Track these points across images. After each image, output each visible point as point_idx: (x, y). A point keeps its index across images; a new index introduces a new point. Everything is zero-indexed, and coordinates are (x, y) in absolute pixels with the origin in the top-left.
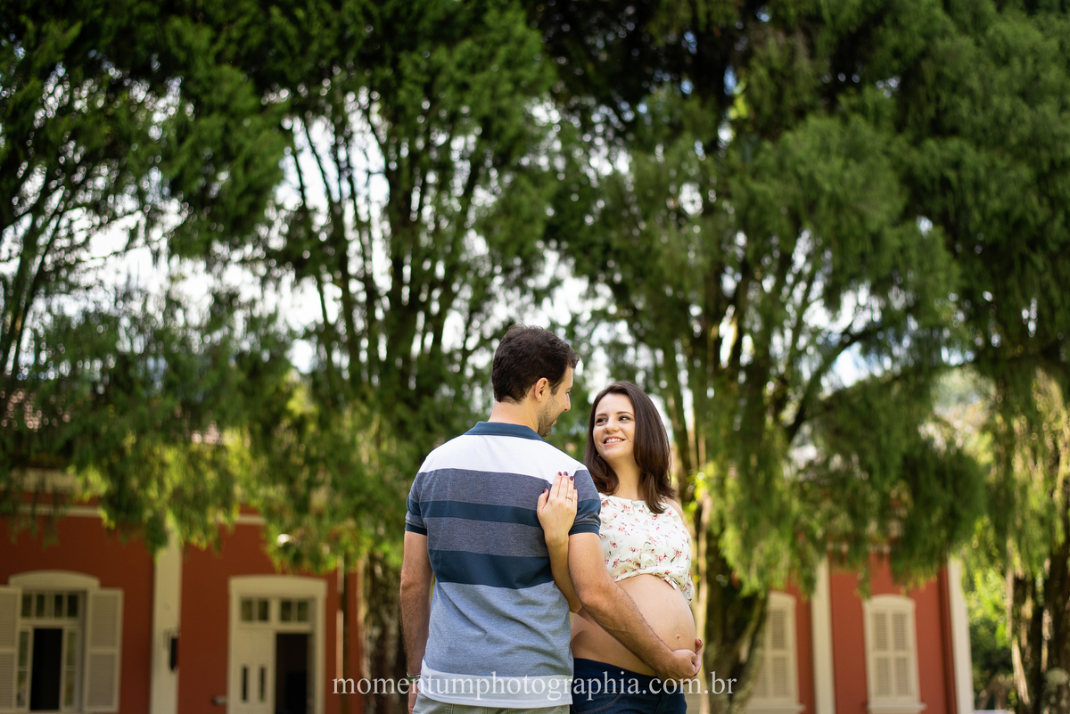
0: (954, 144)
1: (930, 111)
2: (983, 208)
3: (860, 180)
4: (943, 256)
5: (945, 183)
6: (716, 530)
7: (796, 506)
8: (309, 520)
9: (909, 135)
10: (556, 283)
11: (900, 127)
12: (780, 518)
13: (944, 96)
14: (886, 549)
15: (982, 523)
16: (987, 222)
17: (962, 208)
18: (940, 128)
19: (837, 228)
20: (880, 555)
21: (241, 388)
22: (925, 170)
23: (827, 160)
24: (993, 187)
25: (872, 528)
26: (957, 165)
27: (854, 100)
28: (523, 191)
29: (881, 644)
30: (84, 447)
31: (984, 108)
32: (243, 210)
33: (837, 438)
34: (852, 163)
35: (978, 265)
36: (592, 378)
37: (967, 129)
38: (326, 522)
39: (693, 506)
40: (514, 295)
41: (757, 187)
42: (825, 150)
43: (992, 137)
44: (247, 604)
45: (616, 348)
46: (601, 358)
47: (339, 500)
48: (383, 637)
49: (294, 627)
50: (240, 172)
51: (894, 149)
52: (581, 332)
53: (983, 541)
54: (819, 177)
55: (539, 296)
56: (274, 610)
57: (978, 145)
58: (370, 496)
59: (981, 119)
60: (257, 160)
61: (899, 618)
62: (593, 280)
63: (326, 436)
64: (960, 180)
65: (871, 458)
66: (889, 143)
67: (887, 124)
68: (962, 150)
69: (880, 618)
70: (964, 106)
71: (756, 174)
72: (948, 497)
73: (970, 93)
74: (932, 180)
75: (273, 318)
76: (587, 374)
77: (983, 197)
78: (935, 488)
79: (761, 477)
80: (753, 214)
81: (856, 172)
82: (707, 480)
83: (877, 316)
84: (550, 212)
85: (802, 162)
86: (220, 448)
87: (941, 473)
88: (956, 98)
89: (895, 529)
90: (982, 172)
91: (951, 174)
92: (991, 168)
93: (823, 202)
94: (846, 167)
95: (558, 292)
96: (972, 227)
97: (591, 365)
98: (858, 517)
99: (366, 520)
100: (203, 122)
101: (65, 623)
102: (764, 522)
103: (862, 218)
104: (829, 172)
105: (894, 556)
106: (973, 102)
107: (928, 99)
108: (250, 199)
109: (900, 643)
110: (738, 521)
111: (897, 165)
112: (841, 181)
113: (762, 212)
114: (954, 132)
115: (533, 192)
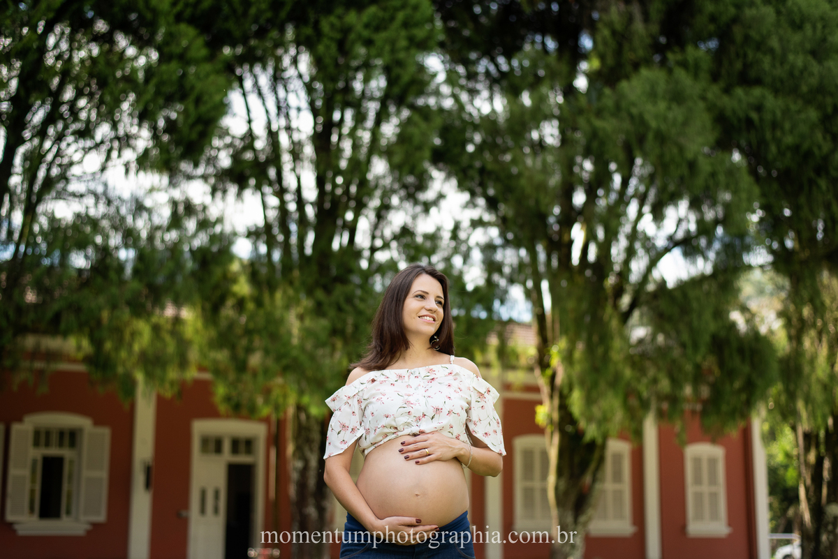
0: (757, 92)
1: (738, 65)
2: (778, 142)
3: (680, 119)
4: (746, 180)
5: (749, 122)
6: (566, 391)
7: (628, 373)
8: (247, 377)
9: (722, 84)
10: (441, 196)
11: (715, 77)
12: (615, 382)
13: (750, 54)
14: (699, 407)
15: (776, 389)
16: (781, 153)
17: (762, 143)
18: (747, 79)
19: (661, 157)
20: (693, 412)
21: (193, 274)
22: (734, 112)
23: (655, 103)
24: (787, 126)
25: (688, 390)
26: (759, 108)
27: (679, 57)
28: (416, 124)
29: (698, 480)
30: (69, 319)
31: (782, 64)
32: (194, 136)
33: (660, 320)
34: (674, 106)
35: (775, 186)
36: (468, 272)
37: (768, 80)
38: (261, 379)
39: (549, 372)
40: (408, 205)
41: (598, 123)
42: (653, 95)
43: (787, 86)
44: (205, 441)
45: (489, 248)
46: (477, 255)
47: (270, 362)
48: (306, 468)
49: (242, 459)
50: (191, 108)
51: (710, 96)
52: (462, 235)
53: (777, 403)
54: (648, 117)
55: (427, 207)
56: (227, 446)
57: (776, 92)
58: (295, 359)
59: (778, 72)
60: (206, 98)
61: (712, 462)
62: (473, 194)
63: (261, 312)
64: (761, 120)
65: (685, 337)
66: (704, 90)
67: (704, 76)
68: (763, 97)
69: (697, 461)
70: (766, 62)
71: (599, 113)
72: (746, 369)
73: (771, 51)
74: (739, 120)
75: (220, 220)
76: (466, 269)
77: (778, 134)
78: (736, 362)
79: (600, 351)
80: (595, 145)
81: (677, 113)
82: (559, 352)
83: (693, 227)
84: (437, 141)
85: (634, 104)
86: (177, 320)
87: (741, 351)
88: (759, 55)
89: (705, 392)
90: (779, 114)
91: (754, 116)
92: (786, 112)
93: (650, 136)
94: (669, 108)
95: (443, 203)
96: (770, 157)
97: (469, 261)
98: (676, 383)
99: (291, 377)
100: (164, 67)
101: (66, 453)
102: (603, 385)
103: (681, 149)
104: (655, 112)
105: (704, 413)
106: (774, 58)
107: (738, 55)
108: (199, 128)
109: (713, 481)
110: (582, 383)
111: (711, 108)
112: (665, 119)
113: (602, 143)
114: (758, 82)
115: (423, 125)
